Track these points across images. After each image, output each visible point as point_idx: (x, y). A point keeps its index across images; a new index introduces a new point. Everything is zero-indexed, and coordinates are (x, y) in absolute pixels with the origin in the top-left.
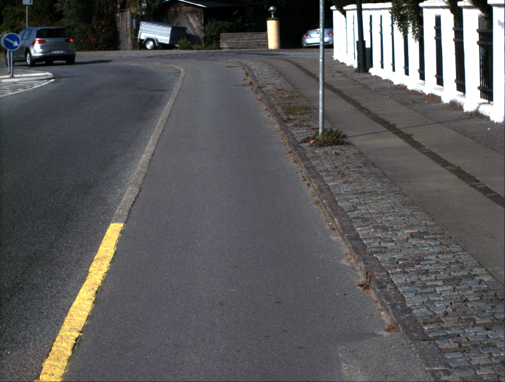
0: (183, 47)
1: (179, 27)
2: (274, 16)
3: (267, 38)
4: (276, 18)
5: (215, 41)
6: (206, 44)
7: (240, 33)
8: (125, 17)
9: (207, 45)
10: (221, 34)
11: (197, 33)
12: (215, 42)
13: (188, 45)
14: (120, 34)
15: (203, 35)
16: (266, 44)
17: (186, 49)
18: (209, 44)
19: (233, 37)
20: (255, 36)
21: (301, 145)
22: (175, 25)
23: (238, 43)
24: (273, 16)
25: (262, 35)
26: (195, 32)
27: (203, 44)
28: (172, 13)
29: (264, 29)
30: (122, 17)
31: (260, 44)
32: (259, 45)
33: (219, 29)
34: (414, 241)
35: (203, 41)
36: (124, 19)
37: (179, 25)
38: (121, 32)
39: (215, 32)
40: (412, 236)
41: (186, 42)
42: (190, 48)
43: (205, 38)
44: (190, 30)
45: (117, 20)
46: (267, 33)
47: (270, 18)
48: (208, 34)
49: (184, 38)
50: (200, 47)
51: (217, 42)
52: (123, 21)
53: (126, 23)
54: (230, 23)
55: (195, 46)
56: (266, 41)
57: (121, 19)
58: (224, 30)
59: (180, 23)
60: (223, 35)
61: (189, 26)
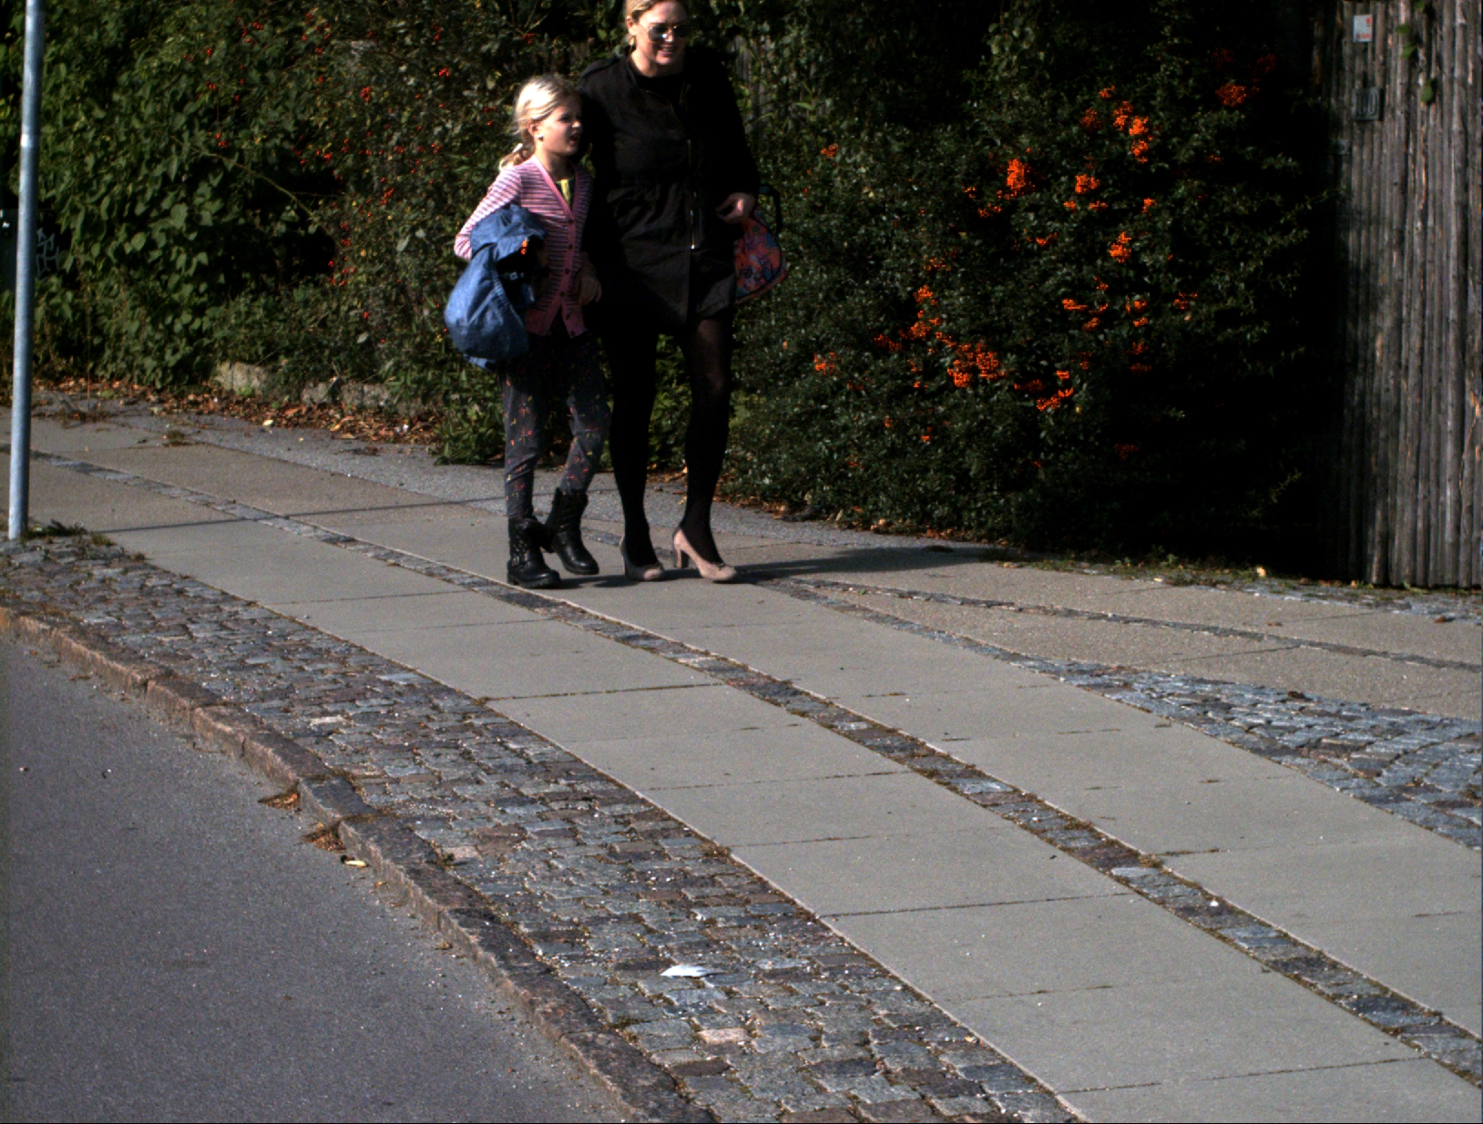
14: (1372, 305)
38: (1390, 270)
57: (1396, 86)
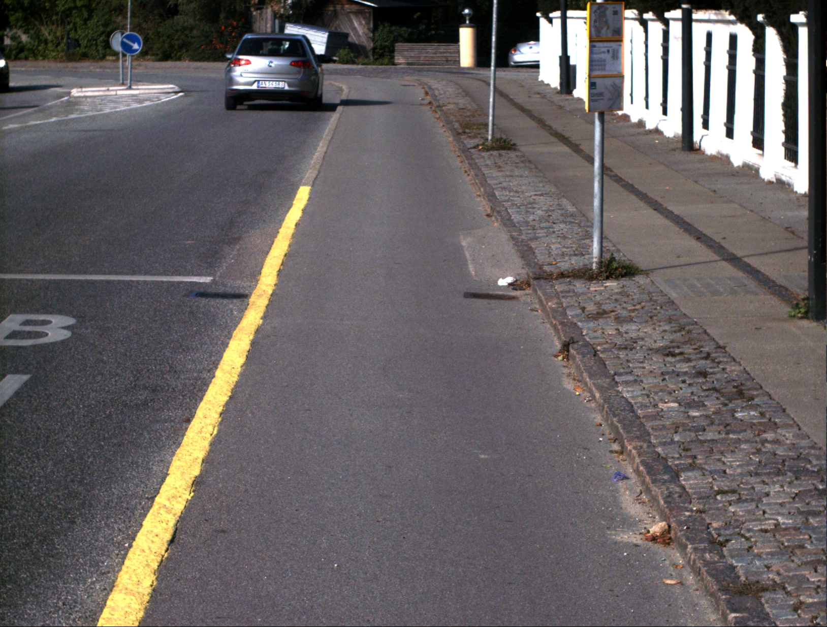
0: (343, 61)
1: (339, 33)
2: (470, 22)
3: (458, 52)
4: (472, 25)
5: (388, 54)
6: (376, 57)
7: (422, 44)
8: (264, 17)
9: (377, 59)
10: (397, 44)
11: (363, 42)
12: (387, 56)
13: (351, 57)
15: (372, 45)
16: (458, 59)
17: (347, 63)
18: (380, 58)
19: (412, 49)
20: (443, 47)
21: (470, 150)
22: (333, 29)
23: (419, 57)
24: (468, 22)
25: (452, 47)
26: (360, 40)
27: (371, 57)
28: (330, 13)
29: (455, 39)
30: (260, 17)
31: (449, 59)
32: (447, 61)
33: (394, 37)
34: (534, 197)
35: (371, 53)
36: (262, 19)
37: (339, 30)
39: (389, 42)
40: (536, 195)
41: (348, 53)
42: (353, 63)
43: (374, 49)
44: (353, 36)
45: (253, 20)
46: (459, 46)
47: (464, 25)
48: (378, 44)
49: (345, 48)
50: (366, 61)
51: (390, 56)
52: (262, 22)
53: (266, 24)
54: (410, 30)
55: (360, 60)
56: (457, 55)
57: (258, 19)
58: (401, 39)
59: (340, 27)
60: (399, 46)
61: (353, 31)
